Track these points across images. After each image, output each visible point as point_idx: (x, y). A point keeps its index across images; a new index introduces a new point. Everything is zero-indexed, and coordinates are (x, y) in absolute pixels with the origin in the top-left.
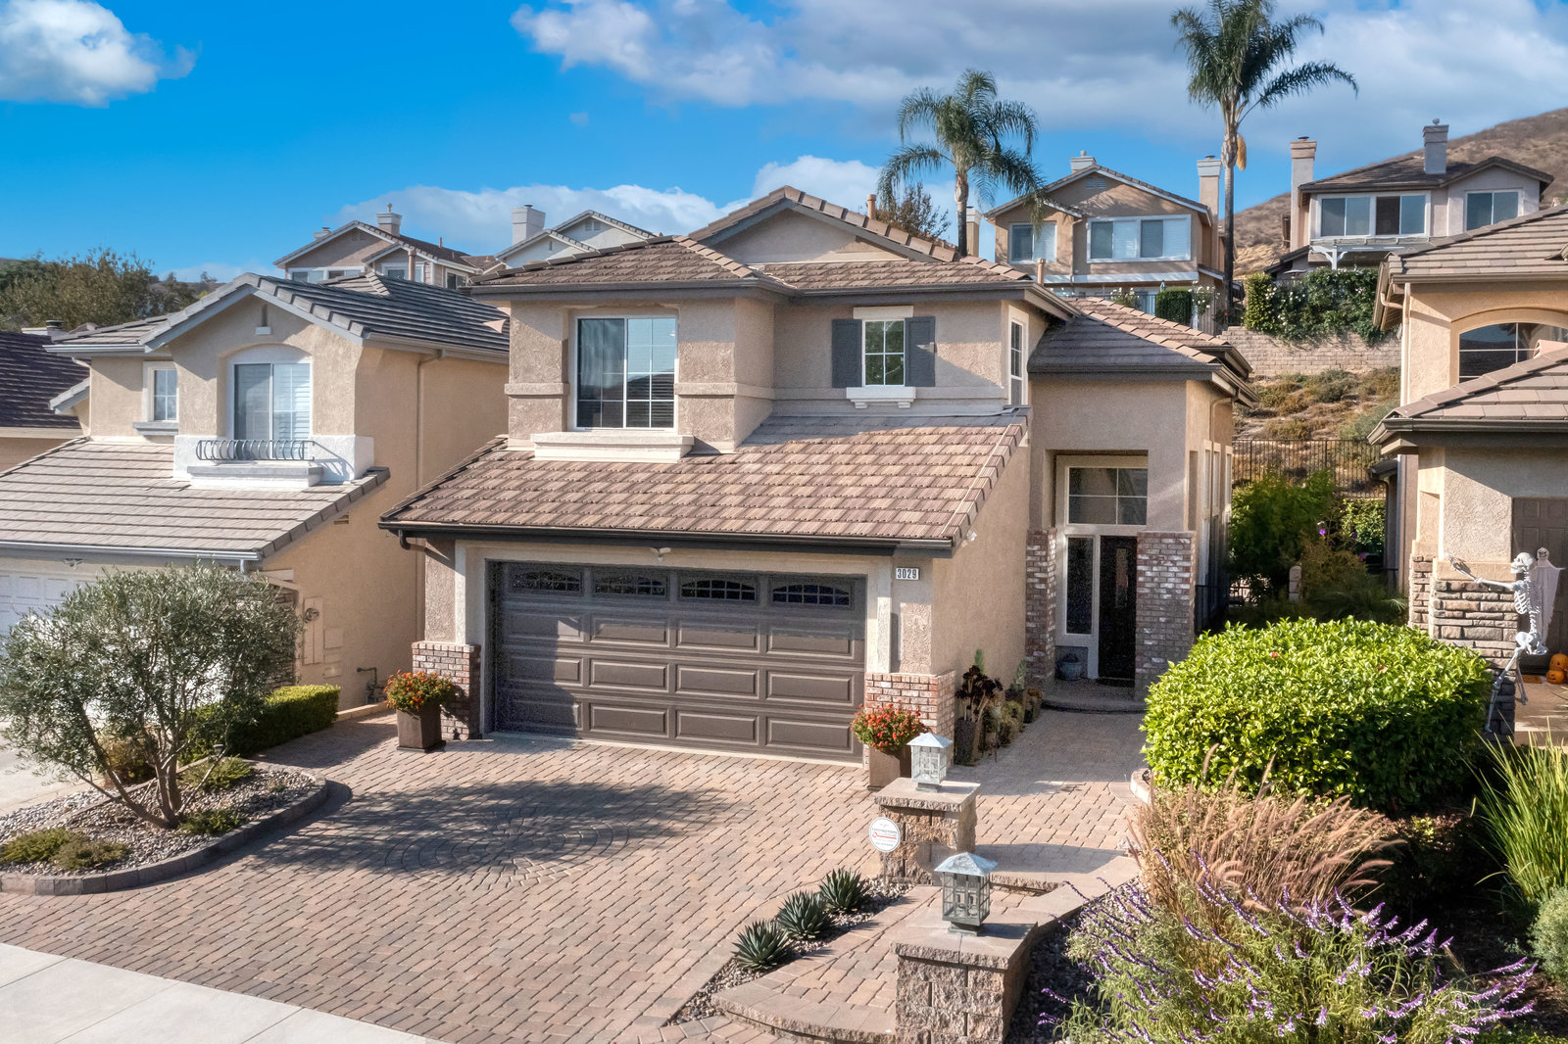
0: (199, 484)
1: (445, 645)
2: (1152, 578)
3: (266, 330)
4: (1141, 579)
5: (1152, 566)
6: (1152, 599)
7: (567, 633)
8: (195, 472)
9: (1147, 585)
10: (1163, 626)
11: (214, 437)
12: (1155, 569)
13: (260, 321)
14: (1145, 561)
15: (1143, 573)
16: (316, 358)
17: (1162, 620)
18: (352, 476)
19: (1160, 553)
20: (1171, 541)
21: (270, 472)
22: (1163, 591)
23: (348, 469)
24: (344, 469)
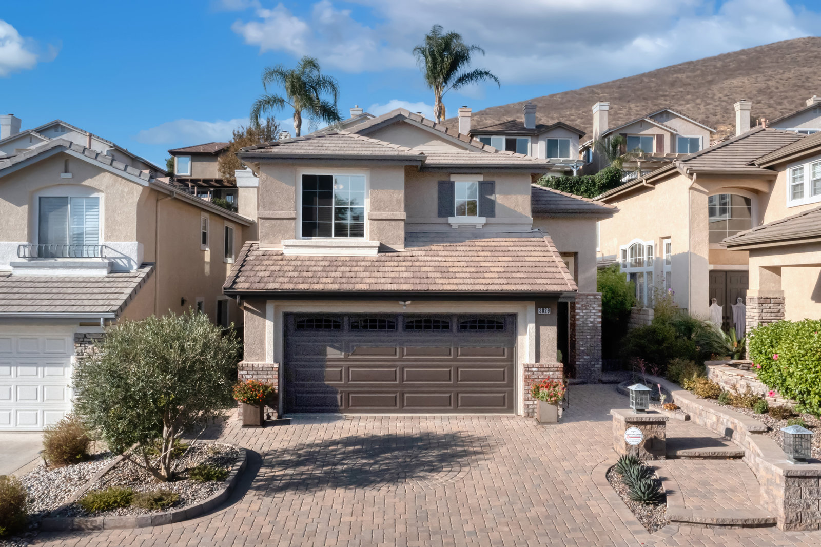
0: (19, 273)
1: (260, 363)
2: (583, 316)
3: (69, 175)
4: (577, 317)
5: (583, 310)
6: (583, 327)
7: (332, 353)
8: (15, 266)
9: (581, 320)
10: (589, 340)
11: (26, 243)
12: (584, 311)
13: (63, 170)
14: (579, 308)
15: (578, 314)
16: (107, 193)
17: (588, 337)
18: (135, 267)
19: (587, 303)
20: (592, 297)
21: (78, 265)
22: (589, 323)
23: (132, 262)
24: (129, 263)
